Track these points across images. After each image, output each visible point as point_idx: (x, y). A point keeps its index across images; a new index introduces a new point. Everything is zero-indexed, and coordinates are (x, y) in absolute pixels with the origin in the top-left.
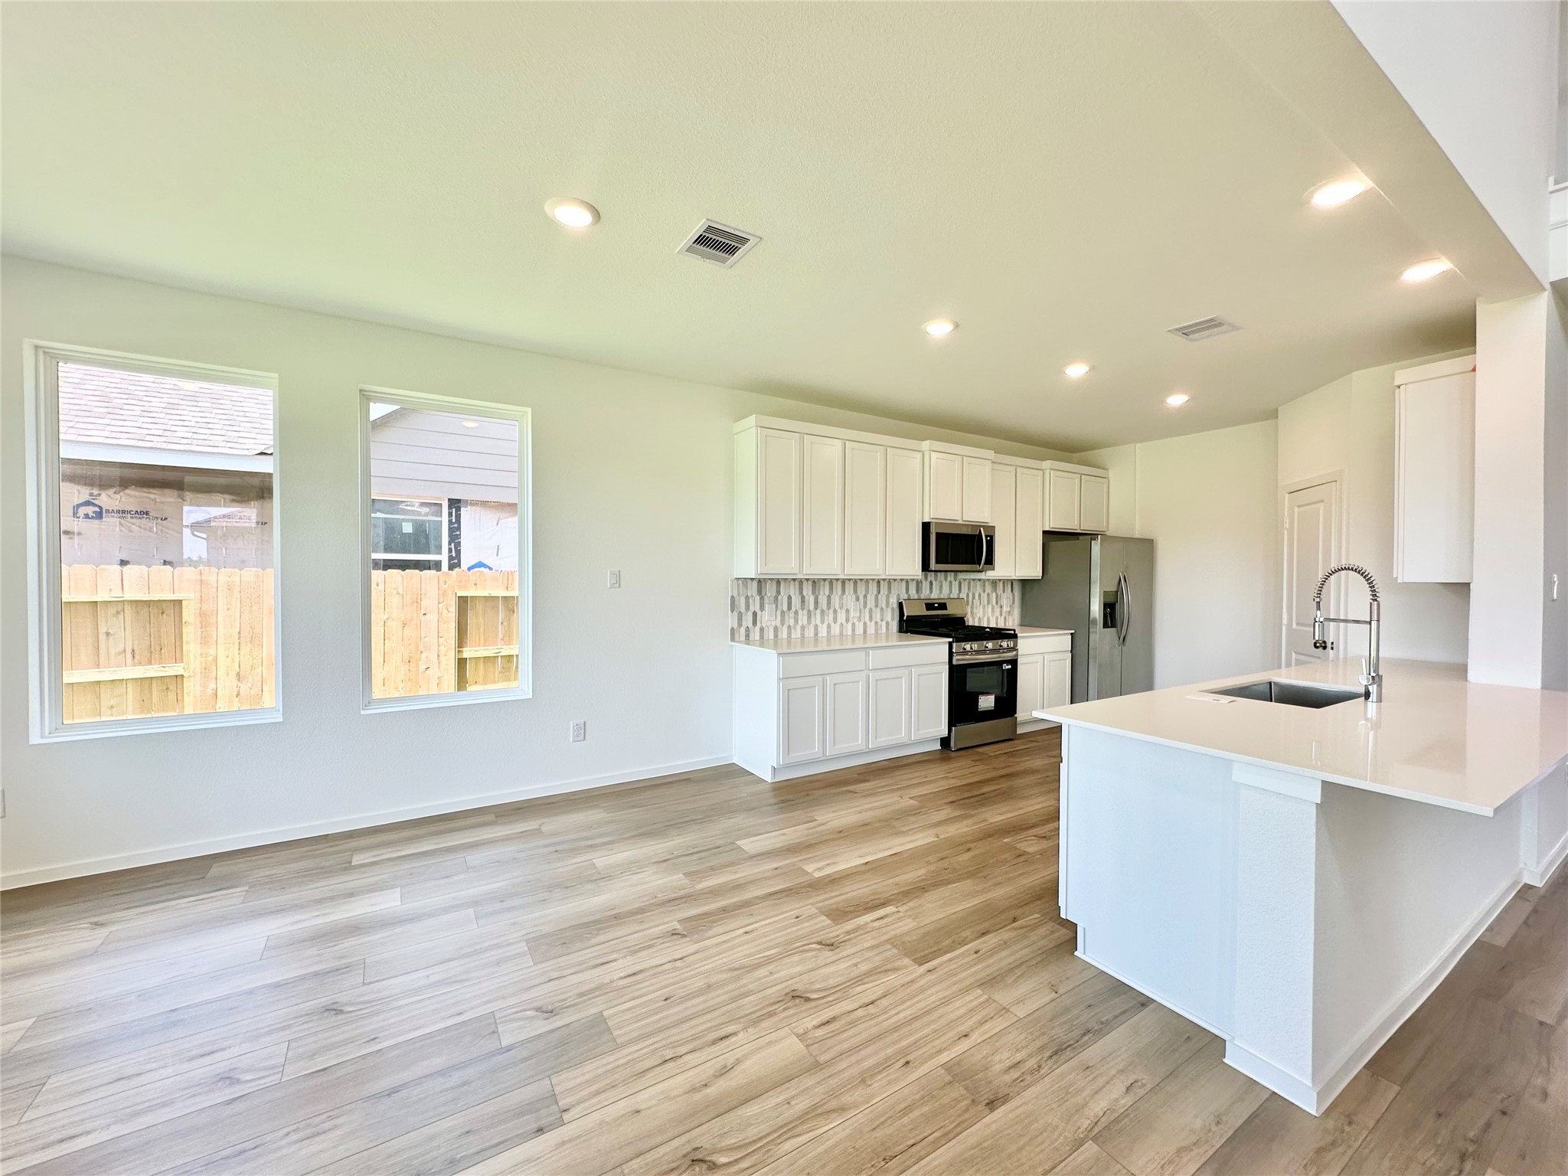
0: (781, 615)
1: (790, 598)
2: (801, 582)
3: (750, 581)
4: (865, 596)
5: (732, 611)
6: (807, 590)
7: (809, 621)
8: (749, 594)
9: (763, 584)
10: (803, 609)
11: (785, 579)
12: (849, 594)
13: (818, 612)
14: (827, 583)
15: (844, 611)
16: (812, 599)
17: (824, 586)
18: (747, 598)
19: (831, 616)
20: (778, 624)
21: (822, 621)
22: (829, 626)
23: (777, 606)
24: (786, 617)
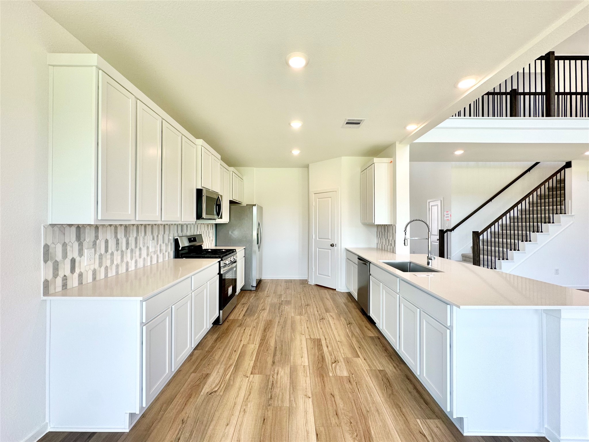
0: (99, 258)
1: (107, 242)
2: (116, 227)
3: (68, 227)
4: (158, 236)
5: (46, 261)
6: (121, 235)
7: (122, 261)
8: (67, 241)
9: (82, 230)
10: (117, 250)
11: (103, 225)
12: (149, 235)
13: (129, 250)
14: (135, 228)
15: (145, 248)
16: (124, 240)
17: (133, 230)
18: (65, 245)
19: (138, 253)
20: (97, 266)
21: (132, 258)
22: (136, 262)
23: (95, 251)
24: (104, 259)
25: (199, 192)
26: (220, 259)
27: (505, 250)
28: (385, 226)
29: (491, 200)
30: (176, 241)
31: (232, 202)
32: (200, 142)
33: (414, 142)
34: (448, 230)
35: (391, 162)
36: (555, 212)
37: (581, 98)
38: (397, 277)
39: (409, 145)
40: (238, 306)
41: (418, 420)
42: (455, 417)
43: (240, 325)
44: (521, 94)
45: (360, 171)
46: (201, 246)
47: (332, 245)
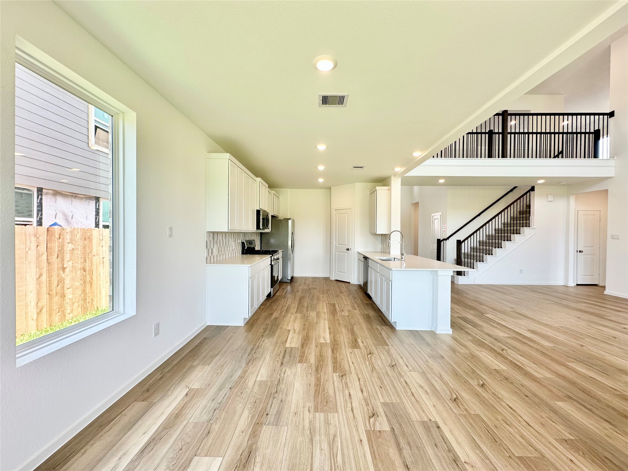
25: (258, 212)
26: (271, 255)
27: (481, 254)
28: (385, 235)
29: (479, 215)
30: (243, 243)
31: (272, 216)
32: (259, 179)
33: (405, 175)
34: (444, 240)
35: (389, 189)
36: (521, 225)
37: (541, 137)
38: (378, 263)
39: (400, 179)
40: (280, 290)
41: (378, 326)
42: (392, 321)
43: (284, 298)
44: (496, 133)
45: (369, 194)
46: (254, 248)
47: (348, 250)
